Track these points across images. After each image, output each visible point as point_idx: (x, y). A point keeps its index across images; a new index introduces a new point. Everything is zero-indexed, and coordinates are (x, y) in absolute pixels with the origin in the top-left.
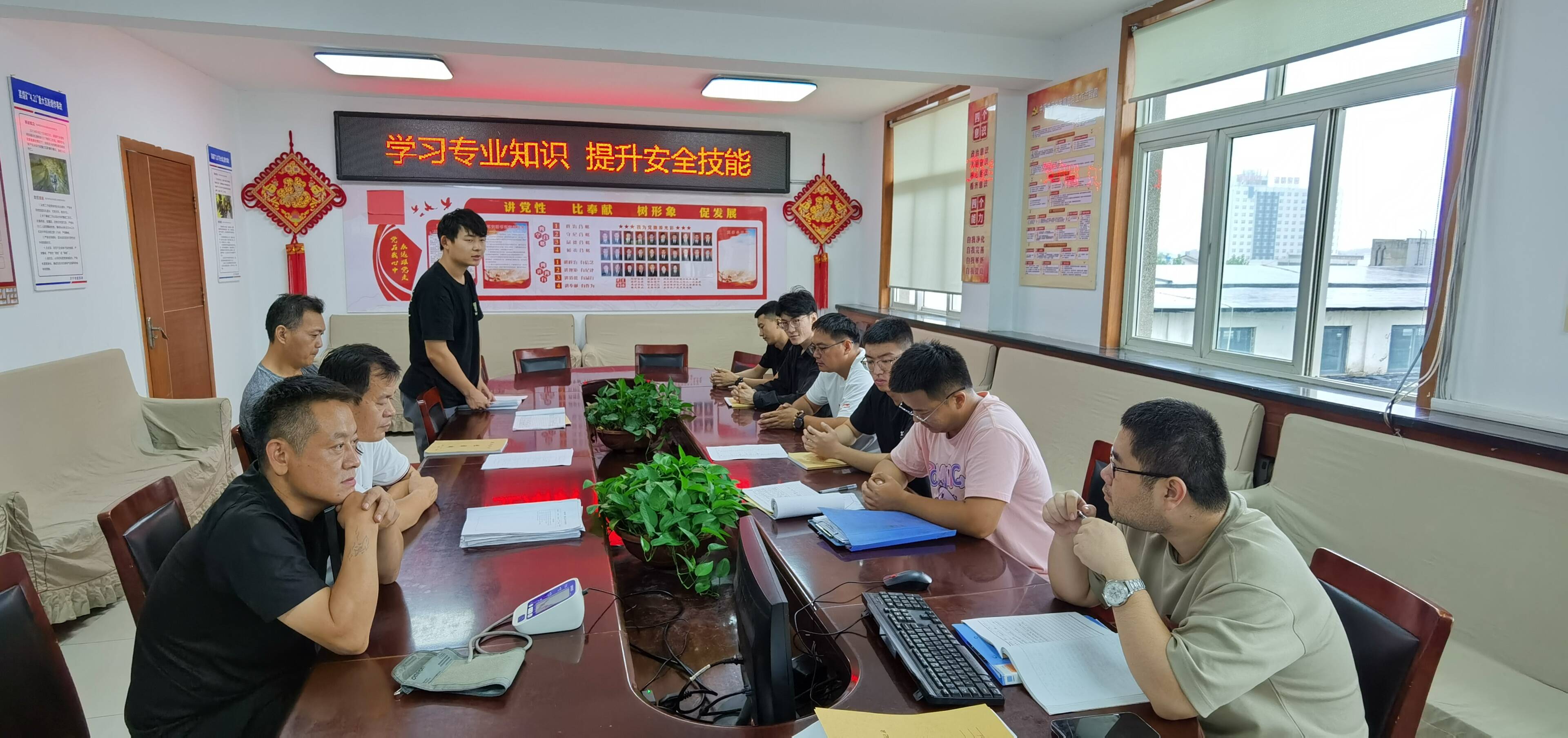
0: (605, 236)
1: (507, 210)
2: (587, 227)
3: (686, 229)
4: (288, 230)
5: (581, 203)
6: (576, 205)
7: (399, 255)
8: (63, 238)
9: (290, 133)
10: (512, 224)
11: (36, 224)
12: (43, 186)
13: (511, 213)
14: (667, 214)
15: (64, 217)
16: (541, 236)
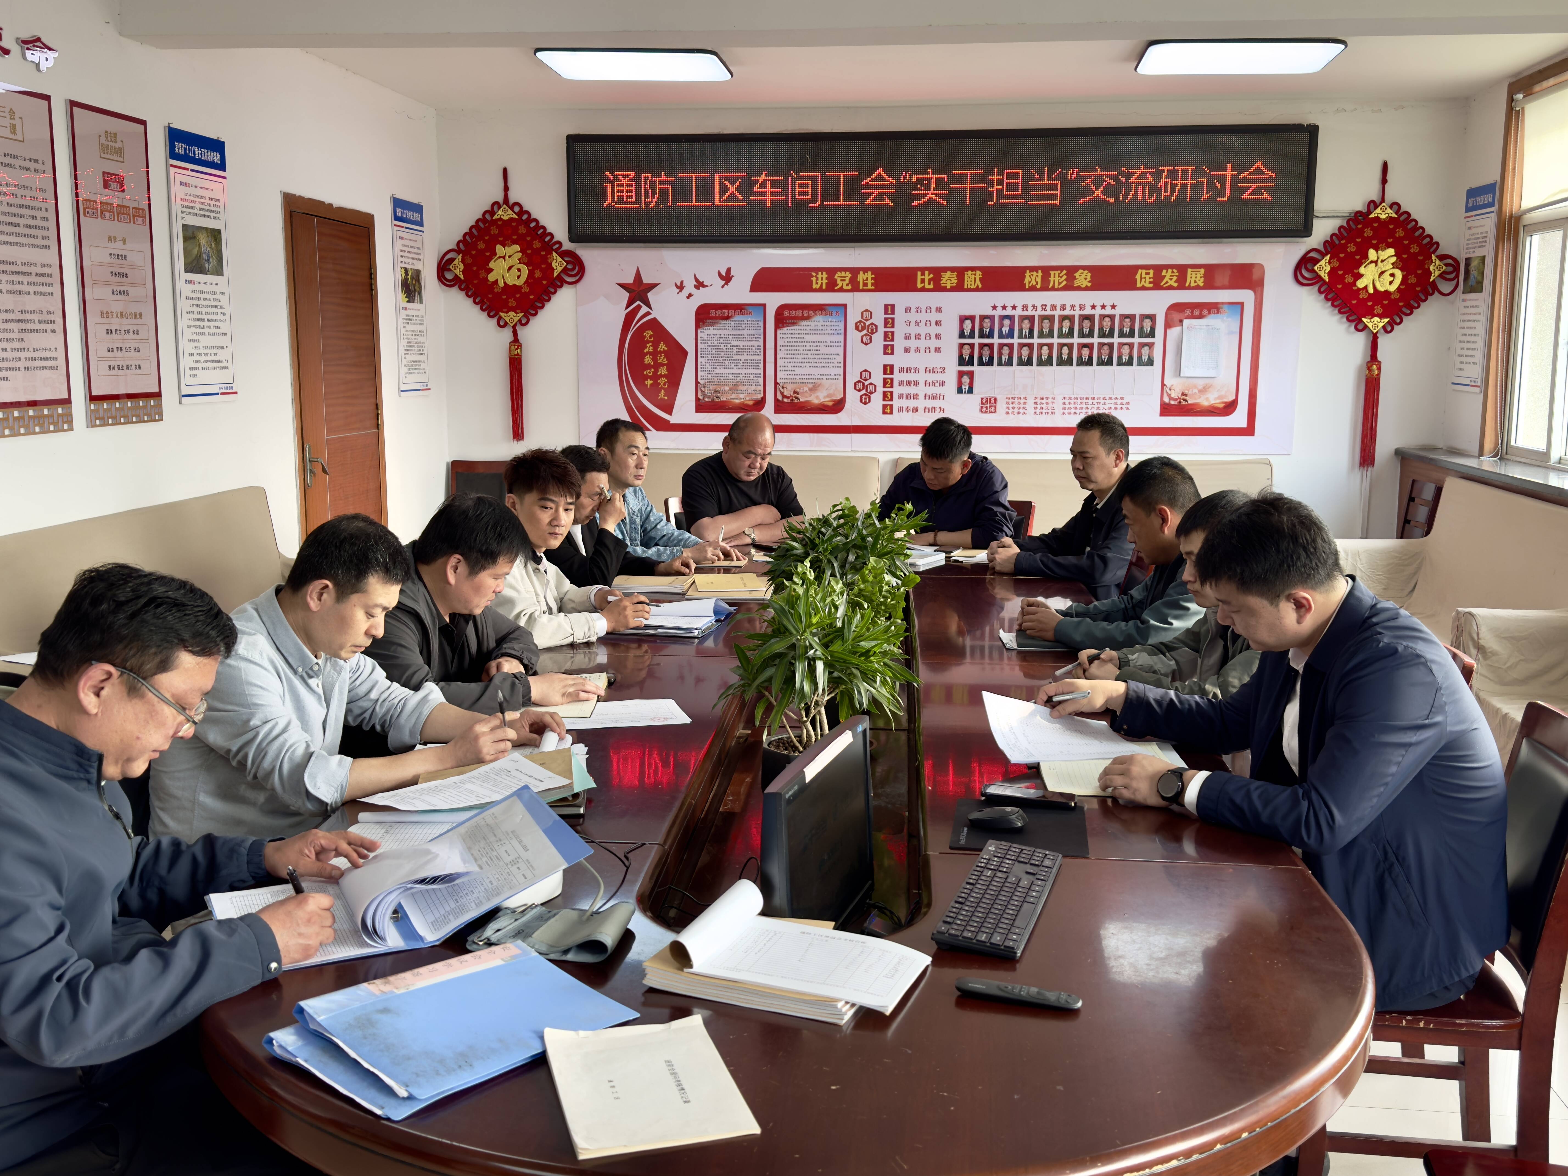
0: (968, 325)
1: (815, 286)
2: (939, 310)
3: (1108, 308)
5: (932, 270)
6: (923, 274)
7: (655, 359)
8: (214, 334)
10: (821, 309)
11: (185, 316)
12: (195, 265)
13: (820, 290)
14: (1077, 283)
15: (216, 307)
16: (866, 328)
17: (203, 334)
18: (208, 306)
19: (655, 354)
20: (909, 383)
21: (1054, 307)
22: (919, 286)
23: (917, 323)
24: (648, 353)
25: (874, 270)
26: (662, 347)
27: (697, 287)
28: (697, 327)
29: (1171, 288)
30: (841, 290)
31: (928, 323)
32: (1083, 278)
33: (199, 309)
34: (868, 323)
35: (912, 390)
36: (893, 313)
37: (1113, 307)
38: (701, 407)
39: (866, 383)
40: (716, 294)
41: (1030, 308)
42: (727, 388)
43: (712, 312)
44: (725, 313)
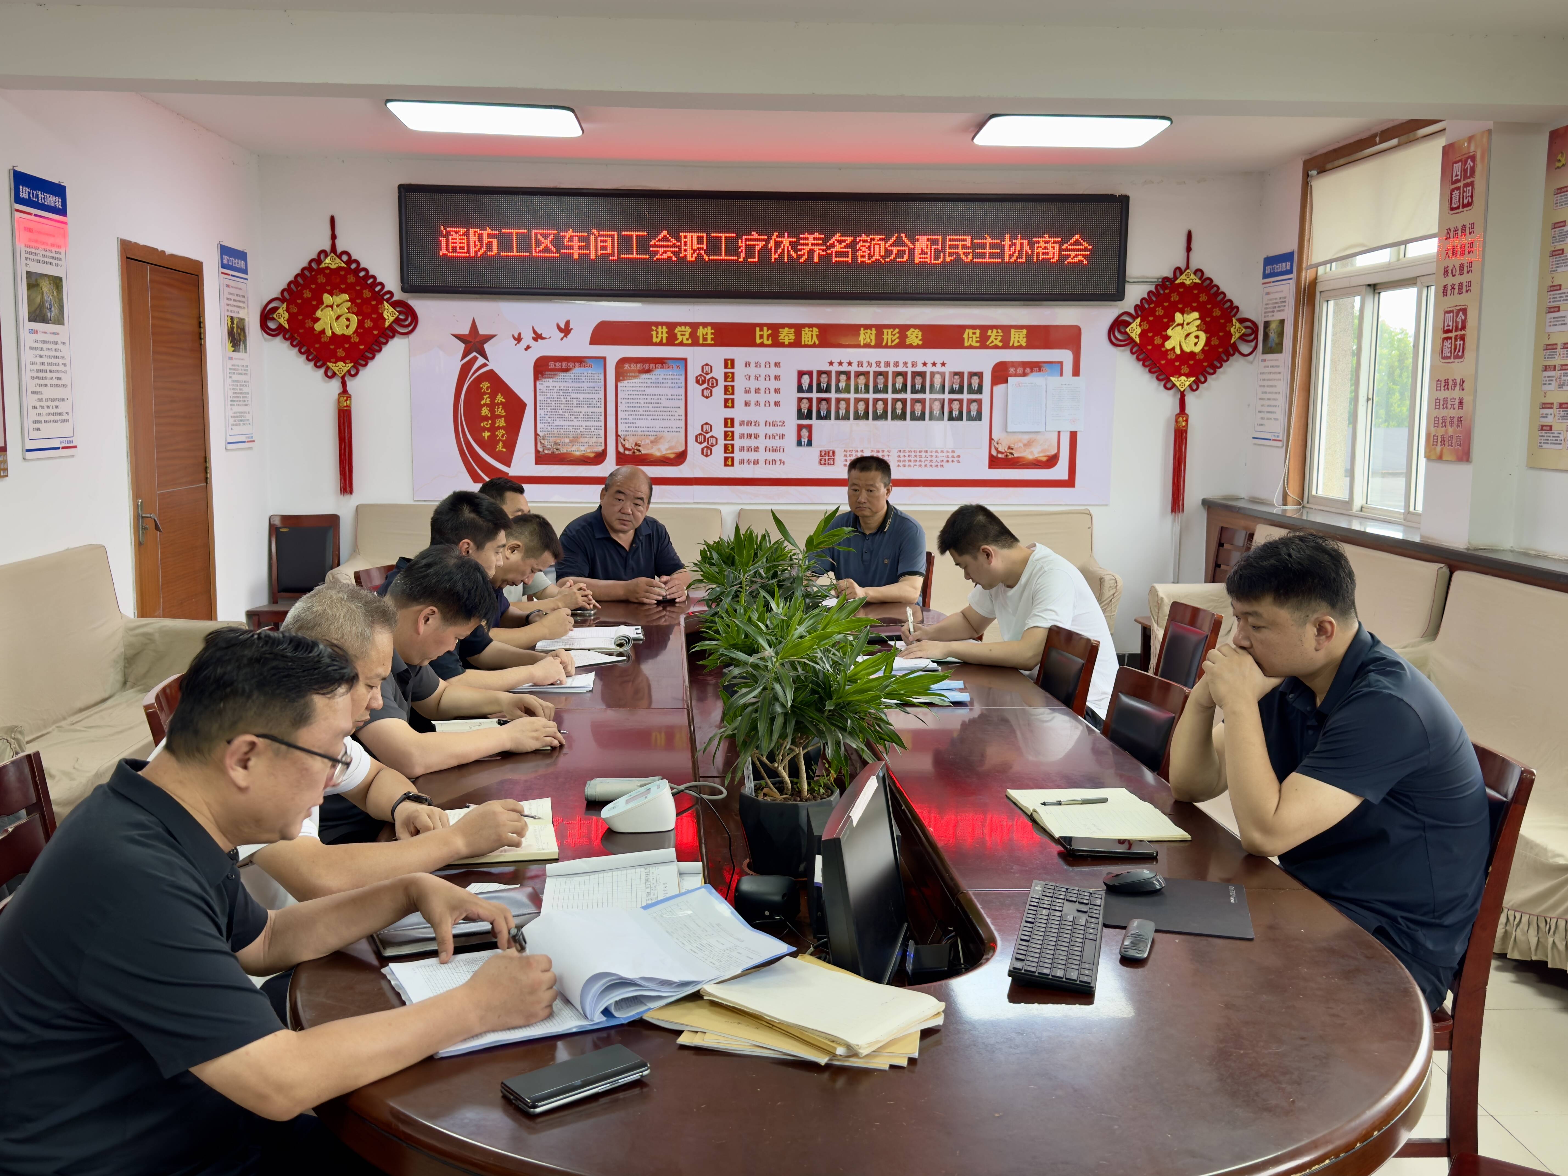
0: (806, 380)
1: (655, 340)
2: (777, 365)
3: (939, 365)
4: (335, 376)
5: (770, 326)
6: (761, 330)
7: (492, 411)
8: (55, 386)
9: (332, 218)
10: (661, 362)
11: (29, 367)
12: (38, 315)
13: (660, 344)
14: (908, 341)
15: (57, 357)
16: (706, 381)
17: (46, 385)
18: (50, 357)
19: (492, 406)
20: (750, 436)
21: (887, 364)
22: (758, 341)
23: (757, 378)
24: (485, 405)
25: (714, 325)
26: (500, 398)
27: (535, 339)
28: (536, 379)
29: (996, 347)
30: (681, 344)
31: (767, 377)
32: (914, 337)
33: (42, 360)
34: (708, 377)
35: (753, 443)
36: (733, 367)
37: (943, 364)
38: (541, 459)
39: (708, 436)
40: (554, 347)
41: (865, 364)
42: (567, 440)
43: (551, 365)
44: (564, 365)
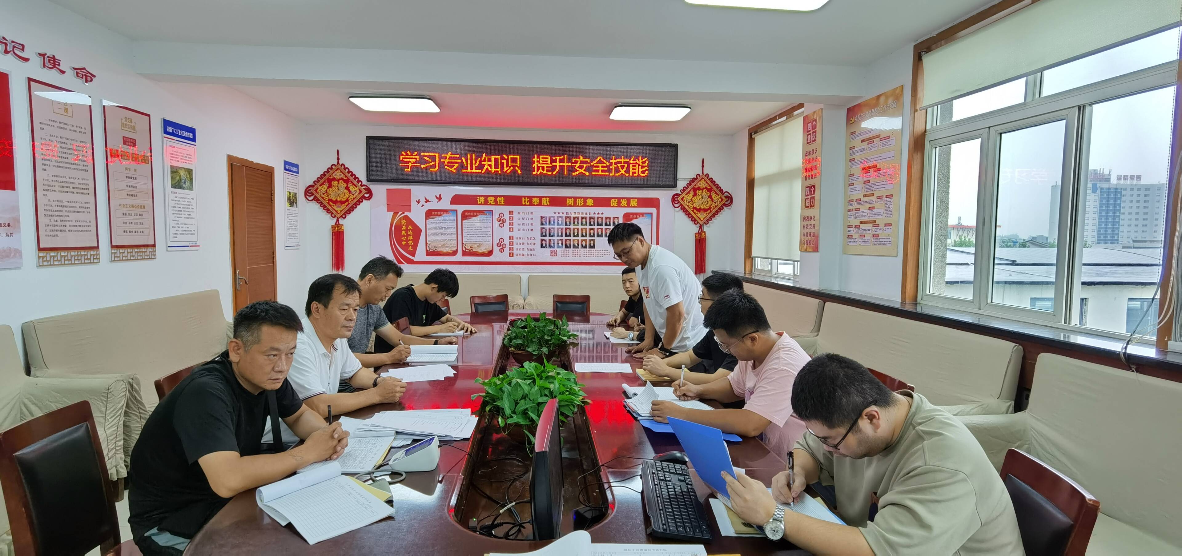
0: (544, 220)
1: (479, 203)
2: (532, 213)
3: (600, 214)
4: (333, 215)
5: (528, 197)
6: (525, 199)
7: (407, 232)
8: (188, 218)
9: (338, 151)
10: (482, 212)
11: (171, 208)
12: (177, 185)
13: (481, 204)
14: (587, 204)
15: (188, 205)
17: (181, 217)
18: (184, 205)
20: (520, 244)
22: (523, 203)
23: (523, 219)
24: (403, 230)
25: (504, 196)
26: (410, 227)
27: (426, 202)
29: (624, 207)
31: (528, 219)
32: (590, 202)
33: (179, 206)
34: (502, 218)
35: (522, 246)
36: (513, 214)
38: (428, 253)
39: (502, 244)
40: (435, 205)
42: (440, 245)
43: (433, 213)
44: (439, 213)
